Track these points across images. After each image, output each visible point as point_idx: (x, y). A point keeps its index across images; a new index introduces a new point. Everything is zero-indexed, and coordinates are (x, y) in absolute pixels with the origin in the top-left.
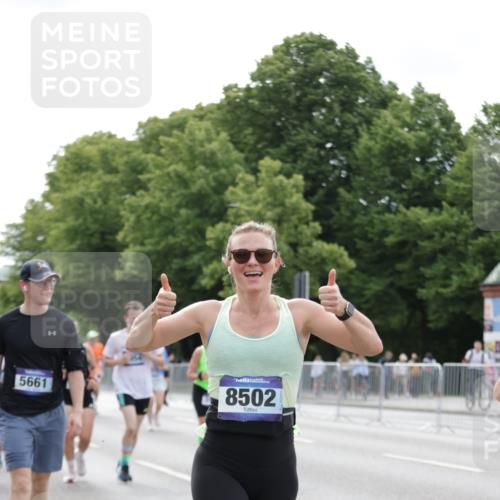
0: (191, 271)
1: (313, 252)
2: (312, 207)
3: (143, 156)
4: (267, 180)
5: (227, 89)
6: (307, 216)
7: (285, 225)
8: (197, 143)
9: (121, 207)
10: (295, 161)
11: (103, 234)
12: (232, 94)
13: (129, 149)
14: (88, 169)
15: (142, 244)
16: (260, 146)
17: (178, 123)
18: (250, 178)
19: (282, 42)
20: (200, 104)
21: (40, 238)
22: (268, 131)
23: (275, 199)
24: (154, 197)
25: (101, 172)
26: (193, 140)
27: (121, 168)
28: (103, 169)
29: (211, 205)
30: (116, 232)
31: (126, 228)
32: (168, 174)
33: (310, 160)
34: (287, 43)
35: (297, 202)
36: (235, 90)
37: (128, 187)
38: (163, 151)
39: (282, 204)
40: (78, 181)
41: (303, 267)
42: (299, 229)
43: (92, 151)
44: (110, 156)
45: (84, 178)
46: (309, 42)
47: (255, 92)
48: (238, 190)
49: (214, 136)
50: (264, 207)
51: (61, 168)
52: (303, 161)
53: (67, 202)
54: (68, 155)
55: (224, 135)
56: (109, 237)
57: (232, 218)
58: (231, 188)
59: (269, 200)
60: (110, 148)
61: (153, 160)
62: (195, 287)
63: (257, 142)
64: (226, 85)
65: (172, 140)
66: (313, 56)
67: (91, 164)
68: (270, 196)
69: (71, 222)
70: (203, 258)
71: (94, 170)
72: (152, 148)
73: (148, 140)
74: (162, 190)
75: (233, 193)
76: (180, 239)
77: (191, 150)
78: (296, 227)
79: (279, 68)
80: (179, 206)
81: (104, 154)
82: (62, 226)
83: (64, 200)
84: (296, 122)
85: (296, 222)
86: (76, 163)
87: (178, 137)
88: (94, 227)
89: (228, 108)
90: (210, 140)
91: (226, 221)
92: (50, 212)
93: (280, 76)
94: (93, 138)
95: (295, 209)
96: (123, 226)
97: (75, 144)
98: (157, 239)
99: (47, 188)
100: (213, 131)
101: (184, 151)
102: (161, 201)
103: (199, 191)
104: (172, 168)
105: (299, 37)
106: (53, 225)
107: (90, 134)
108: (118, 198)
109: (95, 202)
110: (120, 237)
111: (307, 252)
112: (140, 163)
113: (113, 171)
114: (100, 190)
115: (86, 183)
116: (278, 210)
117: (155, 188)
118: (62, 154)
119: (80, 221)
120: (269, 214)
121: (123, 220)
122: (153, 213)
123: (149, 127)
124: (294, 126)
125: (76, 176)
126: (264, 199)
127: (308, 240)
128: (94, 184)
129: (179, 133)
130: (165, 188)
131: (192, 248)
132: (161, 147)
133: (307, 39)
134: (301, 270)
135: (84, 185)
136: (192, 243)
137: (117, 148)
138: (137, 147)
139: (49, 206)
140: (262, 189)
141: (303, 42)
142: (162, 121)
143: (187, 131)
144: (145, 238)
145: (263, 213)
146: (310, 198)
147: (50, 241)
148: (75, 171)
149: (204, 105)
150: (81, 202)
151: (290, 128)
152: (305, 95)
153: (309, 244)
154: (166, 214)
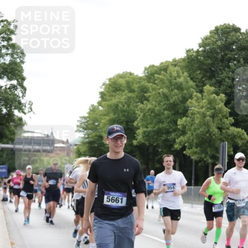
0: (171, 141)
1: (230, 132)
2: (229, 110)
3: (147, 84)
4: (207, 96)
5: (188, 51)
6: (227, 114)
7: (216, 119)
8: (173, 78)
9: (136, 109)
10: (219, 87)
11: (127, 122)
12: (190, 54)
13: (140, 81)
14: (120, 90)
15: (147, 127)
16: (204, 80)
17: (164, 68)
18: (199, 95)
19: (214, 29)
20: (175, 59)
21: (97, 124)
22: (207, 72)
23: (211, 106)
24: (152, 104)
25: (126, 91)
26: (171, 77)
27: (136, 89)
28: (128, 90)
29: (180, 108)
30: (134, 121)
31: (139, 119)
32: (159, 93)
33: (227, 86)
34: (217, 29)
35: (221, 107)
36: (192, 52)
37: (139, 99)
38: (156, 82)
39: (215, 108)
40: (115, 96)
41: (224, 140)
42: (223, 121)
43: (122, 81)
44: (131, 84)
45: (118, 94)
46: (227, 28)
47: (201, 53)
48: (194, 101)
49: (181, 74)
50: (206, 109)
51: (107, 89)
52: (223, 86)
53: (110, 106)
54: (110, 83)
55: (186, 74)
56: (129, 124)
57: (190, 115)
58: (190, 100)
59: (209, 106)
60: (131, 80)
61: (151, 86)
62: (173, 149)
63: (202, 78)
64: (187, 49)
65: (161, 76)
66: (230, 35)
67: (121, 88)
68: (208, 104)
69: (112, 116)
70: (176, 134)
71: (123, 91)
72: (152, 81)
73: (149, 76)
74: (156, 101)
75: (191, 103)
76: (165, 125)
77: (170, 82)
78: (221, 120)
79: (212, 41)
80: (165, 109)
81: (128, 83)
82: (107, 118)
83: (108, 105)
84: (222, 68)
85: (221, 117)
86: (114, 87)
87: (164, 75)
88: (123, 119)
89: (187, 60)
90: (179, 76)
91: (187, 117)
92: (101, 111)
93: (213, 45)
94: (123, 75)
95: (220, 111)
96: (137, 118)
97: (114, 77)
98: (153, 125)
99: (100, 99)
100: (181, 72)
101: (167, 82)
102: (156, 106)
103: (174, 102)
104: (161, 90)
105: (223, 26)
106: (103, 118)
107: (121, 73)
108: (135, 104)
109: (124, 106)
110: (135, 124)
111: (227, 132)
112: (145, 87)
113: (132, 91)
114: (126, 100)
115: (119, 97)
116: (212, 111)
117: (153, 100)
118: (108, 82)
119: (116, 115)
120: (208, 113)
121: (137, 116)
122: (152, 112)
123: (149, 70)
124: (220, 70)
125: (114, 94)
126: (206, 105)
127: (228, 126)
128: (123, 98)
129: (165, 73)
130: (157, 100)
131: (171, 130)
132: (156, 80)
133: (226, 26)
134: (224, 141)
135: (118, 98)
136: (171, 127)
137: (134, 80)
138: (144, 80)
139: (101, 108)
140: (204, 101)
141: (224, 28)
142: (156, 66)
143: (168, 72)
144: (148, 124)
145: (205, 112)
146: (228, 105)
147: (101, 125)
148: (114, 91)
149: (177, 59)
150: (117, 106)
151: (218, 70)
152: (226, 55)
153: (228, 129)
154: (158, 113)
